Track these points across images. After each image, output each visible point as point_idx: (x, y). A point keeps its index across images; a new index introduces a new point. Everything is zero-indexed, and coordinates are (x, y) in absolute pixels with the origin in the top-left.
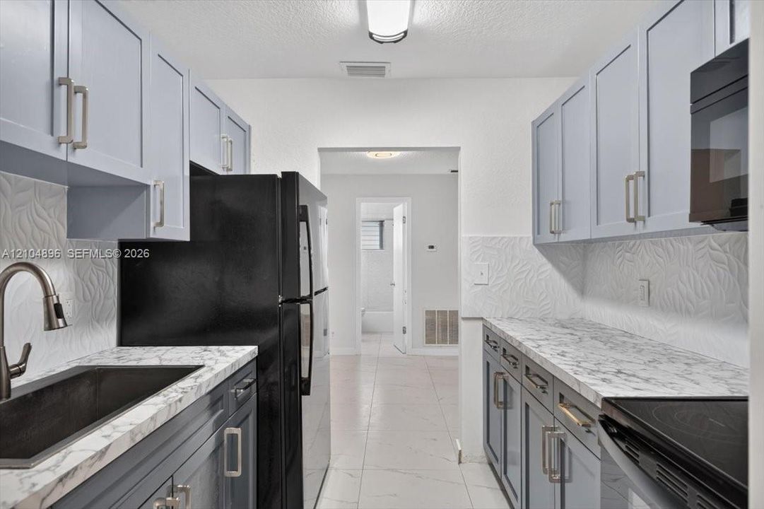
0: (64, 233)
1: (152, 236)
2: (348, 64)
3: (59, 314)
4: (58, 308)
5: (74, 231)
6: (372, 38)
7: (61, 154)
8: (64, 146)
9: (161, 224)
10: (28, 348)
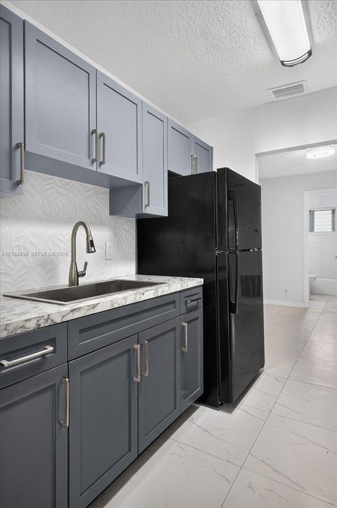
0: (108, 212)
1: (144, 212)
2: (274, 90)
3: (92, 245)
4: (92, 242)
5: (113, 211)
6: (283, 65)
7: (94, 168)
8: (95, 163)
9: (148, 205)
10: (86, 264)
